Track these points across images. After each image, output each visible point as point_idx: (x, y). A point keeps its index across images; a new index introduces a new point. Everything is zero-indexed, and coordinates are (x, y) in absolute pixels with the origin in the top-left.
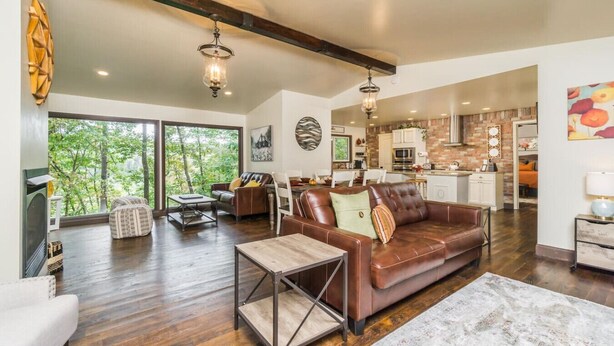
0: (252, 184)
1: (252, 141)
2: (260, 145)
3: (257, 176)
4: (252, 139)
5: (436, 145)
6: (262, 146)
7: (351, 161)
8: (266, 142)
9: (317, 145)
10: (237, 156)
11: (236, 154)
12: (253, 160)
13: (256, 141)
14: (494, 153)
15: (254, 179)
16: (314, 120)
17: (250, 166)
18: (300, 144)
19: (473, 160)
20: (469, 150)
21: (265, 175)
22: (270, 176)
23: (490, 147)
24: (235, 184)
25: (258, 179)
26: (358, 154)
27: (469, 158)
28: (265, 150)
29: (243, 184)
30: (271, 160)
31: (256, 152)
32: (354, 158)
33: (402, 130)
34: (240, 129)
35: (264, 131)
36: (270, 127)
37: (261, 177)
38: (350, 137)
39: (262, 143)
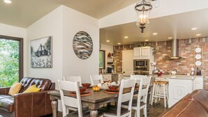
0: (32, 89)
1: (32, 51)
2: (39, 54)
3: (37, 81)
4: (32, 48)
5: (161, 58)
6: (41, 55)
7: (104, 68)
8: (46, 51)
9: (89, 55)
10: (18, 64)
11: (17, 61)
12: (33, 67)
13: (35, 50)
14: (198, 64)
15: (34, 84)
16: (88, 35)
17: (29, 72)
18: (76, 54)
19: (185, 68)
20: (182, 61)
21: (44, 80)
22: (49, 81)
23: (196, 60)
24: (14, 89)
25: (39, 84)
26: (108, 63)
27: (182, 67)
28: (44, 58)
29: (23, 89)
30: (51, 67)
31: (36, 59)
32: (107, 66)
33: (140, 48)
34: (20, 40)
35: (44, 42)
36: (50, 38)
37: (41, 82)
38: (104, 51)
39: (41, 52)
